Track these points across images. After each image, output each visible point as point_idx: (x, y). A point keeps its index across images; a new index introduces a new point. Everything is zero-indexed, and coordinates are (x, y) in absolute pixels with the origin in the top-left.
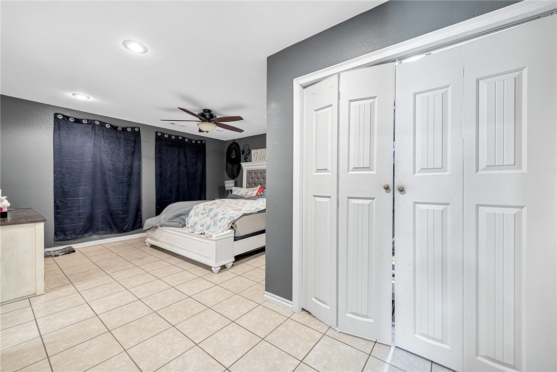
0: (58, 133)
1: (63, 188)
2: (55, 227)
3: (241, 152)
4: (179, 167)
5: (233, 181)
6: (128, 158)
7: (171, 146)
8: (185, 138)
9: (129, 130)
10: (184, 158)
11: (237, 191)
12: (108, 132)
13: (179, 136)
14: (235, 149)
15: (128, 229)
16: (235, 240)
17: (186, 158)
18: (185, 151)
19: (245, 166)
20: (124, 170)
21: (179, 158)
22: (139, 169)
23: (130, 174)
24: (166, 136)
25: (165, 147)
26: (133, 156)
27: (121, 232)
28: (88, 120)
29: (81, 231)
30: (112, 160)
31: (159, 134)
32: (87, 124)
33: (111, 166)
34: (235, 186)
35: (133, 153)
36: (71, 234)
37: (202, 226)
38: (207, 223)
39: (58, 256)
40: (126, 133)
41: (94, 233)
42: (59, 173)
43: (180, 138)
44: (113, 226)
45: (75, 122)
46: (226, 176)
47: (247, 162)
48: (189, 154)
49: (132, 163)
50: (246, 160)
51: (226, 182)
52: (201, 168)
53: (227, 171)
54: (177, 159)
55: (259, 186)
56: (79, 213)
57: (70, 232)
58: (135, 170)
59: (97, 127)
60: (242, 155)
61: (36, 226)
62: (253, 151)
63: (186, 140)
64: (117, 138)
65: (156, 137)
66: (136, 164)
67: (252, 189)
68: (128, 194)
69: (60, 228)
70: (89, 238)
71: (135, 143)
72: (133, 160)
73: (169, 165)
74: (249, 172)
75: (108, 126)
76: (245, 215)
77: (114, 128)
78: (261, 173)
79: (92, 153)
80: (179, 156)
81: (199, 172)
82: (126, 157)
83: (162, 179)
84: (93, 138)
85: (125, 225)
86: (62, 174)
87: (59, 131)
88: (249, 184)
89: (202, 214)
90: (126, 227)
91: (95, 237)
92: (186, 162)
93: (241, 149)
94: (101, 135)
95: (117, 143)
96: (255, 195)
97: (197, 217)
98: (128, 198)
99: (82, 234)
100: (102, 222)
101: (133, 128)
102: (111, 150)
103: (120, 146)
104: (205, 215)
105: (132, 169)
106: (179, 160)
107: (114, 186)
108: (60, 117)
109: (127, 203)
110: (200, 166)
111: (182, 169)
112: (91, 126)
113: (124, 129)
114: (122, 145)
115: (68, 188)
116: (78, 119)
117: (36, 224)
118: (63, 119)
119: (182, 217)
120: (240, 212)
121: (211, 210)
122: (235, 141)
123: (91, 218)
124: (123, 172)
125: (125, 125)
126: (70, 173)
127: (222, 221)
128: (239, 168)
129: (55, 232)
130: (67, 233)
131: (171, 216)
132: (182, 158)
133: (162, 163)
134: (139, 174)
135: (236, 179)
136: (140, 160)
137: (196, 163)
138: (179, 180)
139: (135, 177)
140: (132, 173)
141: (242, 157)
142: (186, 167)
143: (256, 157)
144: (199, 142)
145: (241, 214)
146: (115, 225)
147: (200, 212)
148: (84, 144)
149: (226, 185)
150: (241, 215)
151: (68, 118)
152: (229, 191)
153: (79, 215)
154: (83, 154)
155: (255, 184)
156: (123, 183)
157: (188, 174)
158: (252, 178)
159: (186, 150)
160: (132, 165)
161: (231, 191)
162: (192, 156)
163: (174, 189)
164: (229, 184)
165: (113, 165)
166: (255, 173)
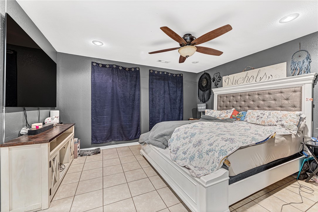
0: (93, 74)
1: (96, 110)
2: (92, 135)
3: (212, 81)
4: (165, 94)
5: (205, 104)
6: (132, 89)
7: (159, 79)
8: (168, 73)
9: (133, 70)
10: (168, 87)
11: (209, 113)
12: (120, 72)
13: (164, 72)
14: (206, 78)
15: (132, 138)
16: (231, 182)
17: (169, 88)
18: (168, 83)
19: (216, 92)
20: (130, 97)
21: (164, 88)
22: (139, 96)
23: (134, 100)
24: (156, 72)
25: (155, 81)
26: (135, 87)
27: (128, 140)
28: (109, 65)
29: (105, 139)
30: (123, 91)
31: (151, 71)
32: (109, 67)
33: (122, 95)
34: (207, 108)
35: (135, 85)
36: (100, 140)
37: (185, 153)
38: (189, 150)
39: (90, 155)
40: (131, 72)
41: (113, 140)
42: (94, 100)
43: (165, 73)
44: (123, 136)
45: (102, 67)
46: (199, 100)
47: (218, 87)
48: (171, 85)
49: (135, 92)
50: (216, 86)
51: (198, 105)
52: (180, 95)
53: (199, 97)
54: (163, 89)
55: (234, 109)
56: (104, 126)
57: (99, 139)
58: (136, 97)
59: (114, 69)
60: (212, 82)
61: (42, 146)
62: (224, 78)
63: (169, 74)
64: (126, 76)
65: (149, 73)
66: (137, 93)
67: (226, 111)
68: (132, 114)
69: (94, 135)
70: (110, 143)
71: (136, 78)
72: (135, 90)
73: (157, 93)
74: (220, 96)
75: (121, 68)
76: (240, 148)
77: (124, 69)
78: (233, 96)
79: (111, 86)
80: (164, 86)
81: (178, 98)
82: (131, 88)
83: (153, 104)
84: (112, 76)
85: (130, 136)
86: (96, 101)
87: (94, 73)
88: (220, 106)
89: (184, 138)
90: (131, 137)
91: (113, 142)
92: (169, 91)
93: (212, 77)
94: (116, 75)
95: (126, 79)
96: (229, 117)
97: (179, 142)
98: (132, 117)
99: (106, 140)
100: (117, 132)
101: (135, 68)
102: (122, 84)
103: (127, 81)
104: (187, 140)
105: (135, 96)
106: (164, 90)
107: (124, 109)
108: (95, 64)
109: (131, 120)
110: (179, 93)
111: (167, 96)
112: (111, 69)
113: (130, 69)
114: (129, 81)
115: (98, 110)
116: (104, 65)
117: (42, 144)
118: (96, 65)
119: (165, 137)
120: (234, 145)
121: (193, 135)
122: (206, 72)
123: (111, 130)
124: (129, 99)
125: (130, 67)
126: (100, 100)
127: (210, 154)
128: (210, 93)
129: (92, 138)
130: (98, 139)
131: (156, 135)
132: (167, 88)
133: (154, 92)
134: (139, 100)
135: (206, 102)
136: (139, 90)
137: (176, 91)
138: (164, 104)
139: (136, 102)
140: (135, 99)
141: (213, 84)
142: (169, 94)
143: (227, 82)
144: (178, 76)
145: (235, 147)
146: (125, 135)
147: (182, 136)
148: (107, 81)
149: (199, 108)
150: (235, 149)
151: (98, 64)
152: (201, 112)
153: (104, 127)
154: (106, 87)
155: (226, 107)
156: (129, 106)
157: (170, 100)
158: (223, 102)
159: (170, 82)
160: (135, 94)
161: (204, 113)
162: (173, 86)
163: (161, 111)
164: (201, 107)
165: (124, 94)
166: (226, 97)
